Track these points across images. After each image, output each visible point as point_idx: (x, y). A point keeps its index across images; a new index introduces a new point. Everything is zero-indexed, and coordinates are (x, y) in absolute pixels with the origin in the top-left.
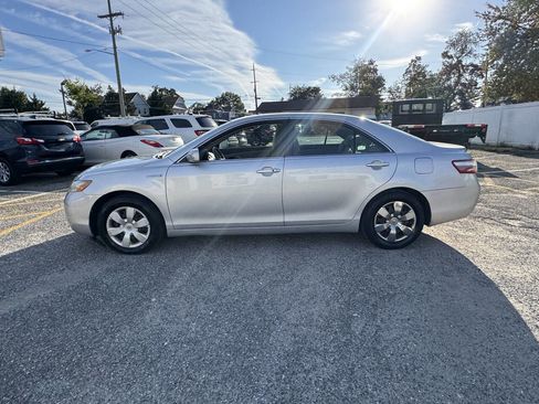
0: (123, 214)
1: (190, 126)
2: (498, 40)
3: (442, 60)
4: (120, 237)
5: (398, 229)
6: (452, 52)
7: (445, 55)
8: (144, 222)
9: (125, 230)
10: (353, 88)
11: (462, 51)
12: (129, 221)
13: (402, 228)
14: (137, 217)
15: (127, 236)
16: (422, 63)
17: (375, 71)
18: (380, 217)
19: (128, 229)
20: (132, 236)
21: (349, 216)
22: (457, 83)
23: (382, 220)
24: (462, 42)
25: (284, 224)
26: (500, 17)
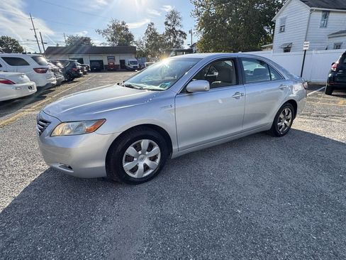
0: (138, 148)
3: (165, 26)
5: (285, 124)
6: (169, 23)
7: (166, 23)
9: (139, 162)
10: (113, 40)
11: (174, 22)
12: (143, 153)
14: (150, 147)
15: (141, 167)
16: (155, 27)
17: (127, 29)
18: (280, 118)
22: (174, 41)
23: (280, 120)
24: (173, 17)
26: (202, 5)
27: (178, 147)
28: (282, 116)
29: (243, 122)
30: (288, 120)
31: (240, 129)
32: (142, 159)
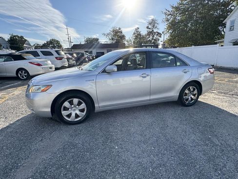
0: (71, 103)
1: (52, 55)
2: (170, 23)
3: (146, 29)
4: (69, 116)
5: (191, 98)
6: (150, 27)
7: (148, 28)
8: (83, 106)
9: (72, 112)
10: (112, 39)
11: (153, 26)
12: (75, 107)
13: (192, 97)
14: (79, 104)
15: (73, 115)
16: (139, 30)
17: (121, 32)
18: (186, 93)
19: (74, 111)
20: (76, 114)
21: (174, 94)
22: (152, 39)
23: (186, 94)
24: (153, 23)
25: (150, 100)
26: (170, 14)
27: (99, 105)
28: (187, 91)
29: (150, 94)
30: (194, 95)
31: (148, 98)
32: (74, 110)
